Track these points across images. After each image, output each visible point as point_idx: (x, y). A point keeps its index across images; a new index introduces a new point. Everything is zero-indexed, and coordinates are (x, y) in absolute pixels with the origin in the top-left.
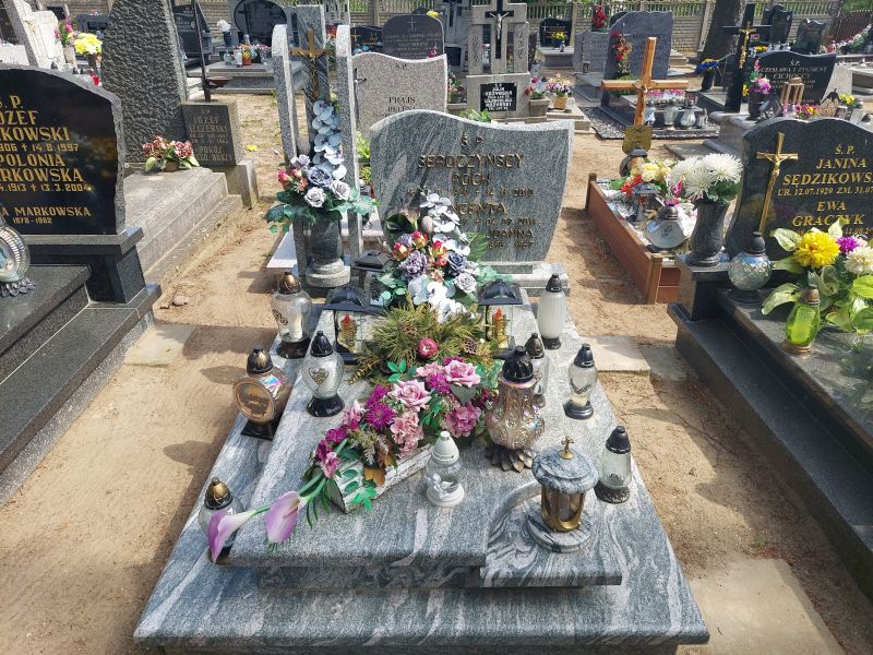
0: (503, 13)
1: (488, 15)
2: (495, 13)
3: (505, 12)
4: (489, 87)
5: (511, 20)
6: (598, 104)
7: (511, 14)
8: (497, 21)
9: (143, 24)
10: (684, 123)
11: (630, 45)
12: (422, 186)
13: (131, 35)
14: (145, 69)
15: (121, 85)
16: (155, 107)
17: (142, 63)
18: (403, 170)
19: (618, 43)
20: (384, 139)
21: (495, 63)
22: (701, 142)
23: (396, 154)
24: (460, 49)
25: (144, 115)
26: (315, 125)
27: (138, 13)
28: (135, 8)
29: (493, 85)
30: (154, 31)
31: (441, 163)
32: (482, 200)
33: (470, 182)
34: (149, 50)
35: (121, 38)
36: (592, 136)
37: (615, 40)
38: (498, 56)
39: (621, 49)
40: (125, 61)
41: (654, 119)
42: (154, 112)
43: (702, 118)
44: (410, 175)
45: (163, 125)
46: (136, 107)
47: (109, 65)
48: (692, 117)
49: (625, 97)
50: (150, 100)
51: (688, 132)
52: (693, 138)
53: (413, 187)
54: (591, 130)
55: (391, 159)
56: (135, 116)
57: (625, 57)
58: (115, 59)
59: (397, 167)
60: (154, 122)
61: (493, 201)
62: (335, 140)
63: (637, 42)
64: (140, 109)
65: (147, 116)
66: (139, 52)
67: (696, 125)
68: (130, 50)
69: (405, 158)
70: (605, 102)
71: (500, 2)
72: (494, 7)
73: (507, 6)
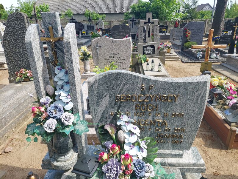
0: (150, 23)
1: (145, 23)
2: (148, 23)
3: (151, 22)
4: (146, 47)
5: (153, 25)
6: (180, 50)
7: (153, 23)
8: (148, 25)
9: (18, 28)
10: (212, 57)
11: (190, 32)
12: (118, 110)
13: (14, 32)
14: (19, 44)
15: (10, 50)
16: (23, 58)
17: (18, 42)
18: (107, 103)
19: (186, 32)
20: (96, 86)
21: (147, 39)
22: (219, 63)
23: (103, 94)
24: (135, 34)
25: (19, 61)
27: (16, 24)
28: (15, 22)
29: (147, 46)
30: (22, 30)
31: (129, 99)
32: (153, 119)
33: (146, 109)
34: (20, 37)
35: (10, 33)
36: (180, 61)
37: (185, 31)
38: (149, 36)
39: (187, 33)
40: (12, 41)
41: (201, 56)
42: (22, 60)
43: (218, 56)
44: (111, 105)
45: (26, 64)
46: (16, 58)
47: (6, 43)
48: (215, 55)
49: (189, 48)
50: (21, 55)
51: (213, 60)
52: (216, 62)
53: (113, 111)
54: (179, 60)
55: (100, 97)
56: (16, 61)
57: (189, 36)
58: (8, 41)
59: (103, 101)
60: (23, 63)
61: (159, 119)
62: (67, 88)
63: (193, 31)
64: (18, 58)
65: (20, 61)
66: (17, 38)
67: (216, 58)
68: (13, 37)
69: (108, 96)
70: (182, 50)
71: (149, 19)
72: (147, 21)
73: (151, 20)
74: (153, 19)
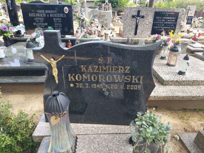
5: (109, 6)
12: (94, 18)
20: (90, 12)
26: (82, 10)
31: (96, 15)
33: (100, 18)
59: (91, 16)
61: (103, 20)
62: (84, 12)
71: (107, 3)
72: (106, 4)
73: (108, 4)
74: (109, 3)
